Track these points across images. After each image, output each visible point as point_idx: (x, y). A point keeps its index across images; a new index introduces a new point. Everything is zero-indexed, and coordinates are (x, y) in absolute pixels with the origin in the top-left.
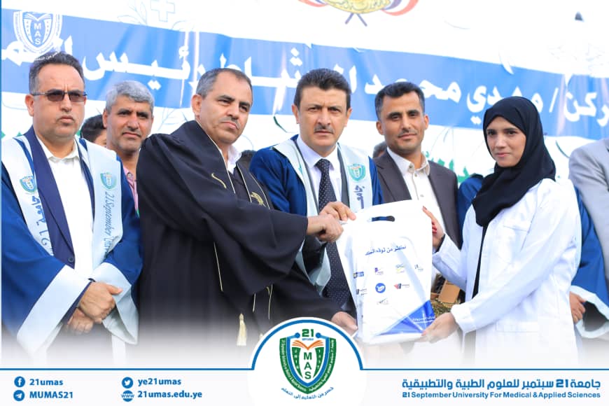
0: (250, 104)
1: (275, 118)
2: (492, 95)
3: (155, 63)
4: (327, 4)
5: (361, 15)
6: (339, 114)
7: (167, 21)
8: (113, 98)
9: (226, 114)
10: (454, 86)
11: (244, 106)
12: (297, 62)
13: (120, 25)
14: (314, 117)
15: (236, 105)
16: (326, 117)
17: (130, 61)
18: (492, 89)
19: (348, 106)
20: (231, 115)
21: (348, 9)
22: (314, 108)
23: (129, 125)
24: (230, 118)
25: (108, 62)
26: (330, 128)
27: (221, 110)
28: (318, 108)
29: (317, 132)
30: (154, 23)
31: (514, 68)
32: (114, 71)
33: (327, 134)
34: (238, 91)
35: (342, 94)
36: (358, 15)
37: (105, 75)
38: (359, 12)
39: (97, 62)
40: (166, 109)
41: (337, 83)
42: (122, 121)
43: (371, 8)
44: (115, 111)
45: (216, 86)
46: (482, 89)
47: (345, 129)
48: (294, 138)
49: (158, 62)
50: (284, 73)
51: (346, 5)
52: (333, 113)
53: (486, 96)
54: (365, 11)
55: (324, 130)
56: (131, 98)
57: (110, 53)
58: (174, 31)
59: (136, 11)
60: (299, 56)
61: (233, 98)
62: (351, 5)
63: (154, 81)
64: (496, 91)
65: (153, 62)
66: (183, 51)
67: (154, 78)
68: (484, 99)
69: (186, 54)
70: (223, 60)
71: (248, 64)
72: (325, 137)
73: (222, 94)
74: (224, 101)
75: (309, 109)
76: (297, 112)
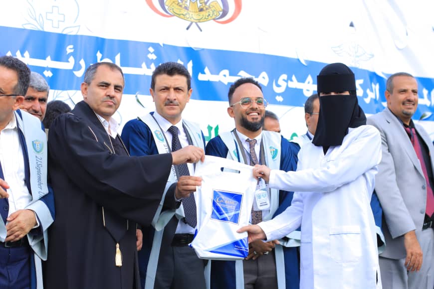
0: (123, 86)
1: (137, 97)
2: (292, 80)
3: (49, 58)
4: (174, 16)
5: (199, 24)
6: (182, 93)
7: (58, 28)
9: (105, 95)
10: (264, 74)
11: (117, 88)
12: (153, 57)
13: (24, 30)
14: (164, 95)
15: (112, 88)
16: (173, 95)
17: (32, 57)
18: (292, 76)
19: (189, 88)
20: (108, 96)
21: (189, 19)
22: (164, 89)
23: (33, 108)
24: (109, 97)
26: (176, 102)
27: (102, 92)
28: (167, 89)
29: (166, 105)
30: (48, 28)
31: (306, 61)
33: (174, 107)
34: (113, 78)
35: (184, 79)
36: (196, 23)
38: (196, 21)
40: (56, 91)
41: (180, 70)
43: (205, 18)
45: (97, 76)
46: (284, 77)
49: (51, 57)
50: (144, 65)
51: (188, 16)
52: (178, 92)
53: (287, 81)
54: (201, 20)
56: (35, 89)
57: (16, 52)
58: (65, 35)
59: (36, 20)
60: (154, 53)
61: (109, 83)
62: (191, 16)
63: (48, 71)
64: (294, 78)
65: (47, 57)
66: (70, 49)
67: (47, 69)
68: (285, 83)
69: (72, 51)
70: (99, 55)
71: (118, 58)
72: (173, 109)
73: (101, 81)
74: (103, 86)
75: (161, 90)
76: (153, 93)
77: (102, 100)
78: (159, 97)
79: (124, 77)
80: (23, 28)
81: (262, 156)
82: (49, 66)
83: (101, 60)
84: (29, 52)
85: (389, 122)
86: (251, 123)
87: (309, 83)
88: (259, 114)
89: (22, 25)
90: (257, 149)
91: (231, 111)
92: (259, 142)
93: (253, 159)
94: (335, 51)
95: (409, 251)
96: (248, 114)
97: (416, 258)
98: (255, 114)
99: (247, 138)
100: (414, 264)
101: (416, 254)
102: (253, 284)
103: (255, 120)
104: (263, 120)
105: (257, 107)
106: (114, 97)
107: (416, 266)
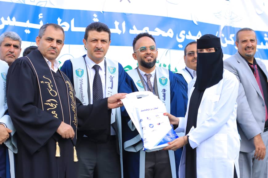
0: (63, 40)
6: (106, 43)
7: (34, 2)
8: (3, 39)
9: (50, 46)
13: (12, 3)
14: (94, 44)
15: (55, 42)
16: (100, 45)
17: (17, 20)
19: (110, 40)
20: (52, 47)
22: (94, 41)
23: (10, 51)
24: (52, 48)
26: (102, 49)
27: (48, 44)
28: (96, 40)
29: (95, 51)
32: (9, 25)
33: (101, 52)
35: (107, 34)
37: (4, 27)
39: (1, 21)
40: (32, 42)
41: (105, 29)
42: (7, 49)
44: (3, 44)
45: (46, 33)
46: (184, 32)
47: (108, 50)
48: (84, 56)
49: (29, 21)
52: (103, 43)
53: (185, 35)
55: (99, 51)
56: (11, 38)
57: (7, 17)
58: (37, 6)
60: (97, 17)
61: (53, 38)
63: (27, 30)
64: (189, 33)
65: (27, 21)
66: (41, 16)
67: (27, 28)
68: (184, 36)
69: (42, 17)
70: (59, 20)
71: (73, 21)
72: (99, 54)
73: (48, 37)
74: (49, 40)
75: (92, 41)
76: (85, 43)
77: (48, 49)
78: (91, 45)
80: (11, 2)
81: (155, 83)
82: (28, 27)
83: (61, 23)
84: (15, 17)
85: (239, 63)
86: (147, 63)
87: (199, 36)
88: (152, 57)
90: (152, 80)
91: (135, 55)
92: (153, 76)
93: (150, 87)
94: (216, 16)
95: (257, 147)
96: (145, 58)
97: (262, 151)
98: (149, 58)
99: (145, 73)
100: (260, 155)
101: (262, 148)
102: (153, 168)
103: (150, 61)
104: (155, 61)
105: (151, 52)
106: (56, 48)
107: (261, 157)
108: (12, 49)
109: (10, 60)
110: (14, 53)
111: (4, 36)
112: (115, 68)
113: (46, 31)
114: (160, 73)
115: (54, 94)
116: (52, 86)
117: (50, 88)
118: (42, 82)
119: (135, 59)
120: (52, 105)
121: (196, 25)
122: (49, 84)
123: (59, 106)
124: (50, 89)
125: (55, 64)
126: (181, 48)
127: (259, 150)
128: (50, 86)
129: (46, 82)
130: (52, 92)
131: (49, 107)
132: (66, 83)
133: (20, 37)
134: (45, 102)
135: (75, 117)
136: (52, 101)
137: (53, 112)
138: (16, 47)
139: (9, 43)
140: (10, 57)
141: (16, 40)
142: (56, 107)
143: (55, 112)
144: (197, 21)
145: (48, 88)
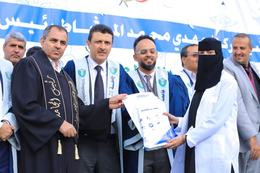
0: (66, 41)
1: (86, 47)
2: (184, 38)
3: (32, 22)
6: (109, 45)
7: (38, 3)
8: (8, 39)
9: (54, 47)
10: (167, 34)
11: (63, 42)
13: (16, 4)
14: (98, 46)
15: (59, 42)
16: (104, 46)
17: (21, 21)
18: (184, 35)
20: (56, 47)
22: (98, 42)
23: (15, 51)
24: (56, 49)
25: (11, 21)
26: (105, 51)
27: (52, 45)
28: (100, 42)
29: (99, 52)
30: (32, 4)
32: (13, 25)
33: (104, 54)
34: (60, 35)
35: (110, 36)
37: (9, 27)
39: (6, 21)
40: (36, 43)
41: (109, 31)
42: (12, 49)
44: (9, 44)
45: (50, 34)
46: (180, 35)
48: (87, 57)
52: (107, 44)
53: (181, 38)
55: (103, 52)
56: (16, 39)
57: (12, 18)
58: (42, 8)
60: (97, 20)
61: (57, 39)
63: (31, 30)
64: (185, 36)
65: (31, 22)
66: (45, 17)
68: (180, 40)
69: (46, 18)
70: (63, 21)
71: (74, 23)
72: (102, 55)
73: (53, 38)
74: (53, 41)
75: (96, 42)
76: (89, 44)
77: (52, 50)
78: (94, 46)
79: (68, 35)
81: (155, 84)
83: (64, 24)
84: (19, 18)
87: (195, 40)
88: (152, 60)
89: (15, 1)
90: (152, 81)
91: (135, 57)
92: (153, 77)
93: (150, 88)
94: (212, 20)
95: (253, 148)
96: (146, 60)
97: (257, 152)
98: (149, 60)
99: (145, 74)
100: (255, 156)
101: (257, 149)
102: (152, 166)
103: (150, 64)
104: (155, 64)
105: (151, 55)
106: (60, 48)
107: (256, 157)
108: (17, 49)
109: (15, 60)
110: (19, 54)
111: (10, 36)
112: (116, 69)
113: (50, 32)
114: (160, 75)
115: (57, 93)
116: (56, 86)
117: (54, 87)
118: (46, 81)
119: (135, 60)
120: (55, 104)
121: (192, 29)
122: (53, 84)
123: (61, 105)
124: (53, 89)
125: (59, 65)
126: (177, 51)
127: (254, 150)
128: (53, 85)
129: (50, 82)
130: (55, 91)
131: (53, 105)
132: (69, 82)
133: (25, 38)
134: (48, 100)
135: (77, 117)
136: (55, 100)
137: (56, 111)
138: (21, 47)
139: (14, 44)
140: (15, 57)
141: (21, 41)
142: (59, 106)
143: (58, 111)
144: (194, 25)
145: (52, 87)
